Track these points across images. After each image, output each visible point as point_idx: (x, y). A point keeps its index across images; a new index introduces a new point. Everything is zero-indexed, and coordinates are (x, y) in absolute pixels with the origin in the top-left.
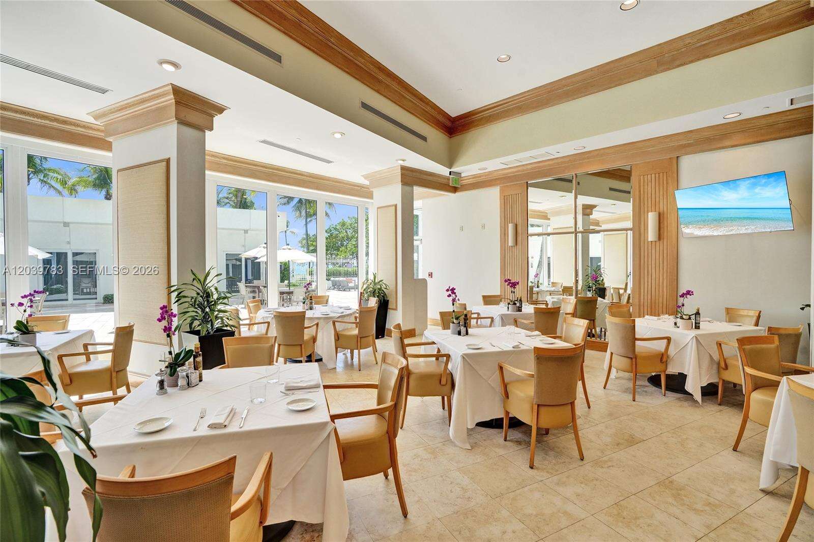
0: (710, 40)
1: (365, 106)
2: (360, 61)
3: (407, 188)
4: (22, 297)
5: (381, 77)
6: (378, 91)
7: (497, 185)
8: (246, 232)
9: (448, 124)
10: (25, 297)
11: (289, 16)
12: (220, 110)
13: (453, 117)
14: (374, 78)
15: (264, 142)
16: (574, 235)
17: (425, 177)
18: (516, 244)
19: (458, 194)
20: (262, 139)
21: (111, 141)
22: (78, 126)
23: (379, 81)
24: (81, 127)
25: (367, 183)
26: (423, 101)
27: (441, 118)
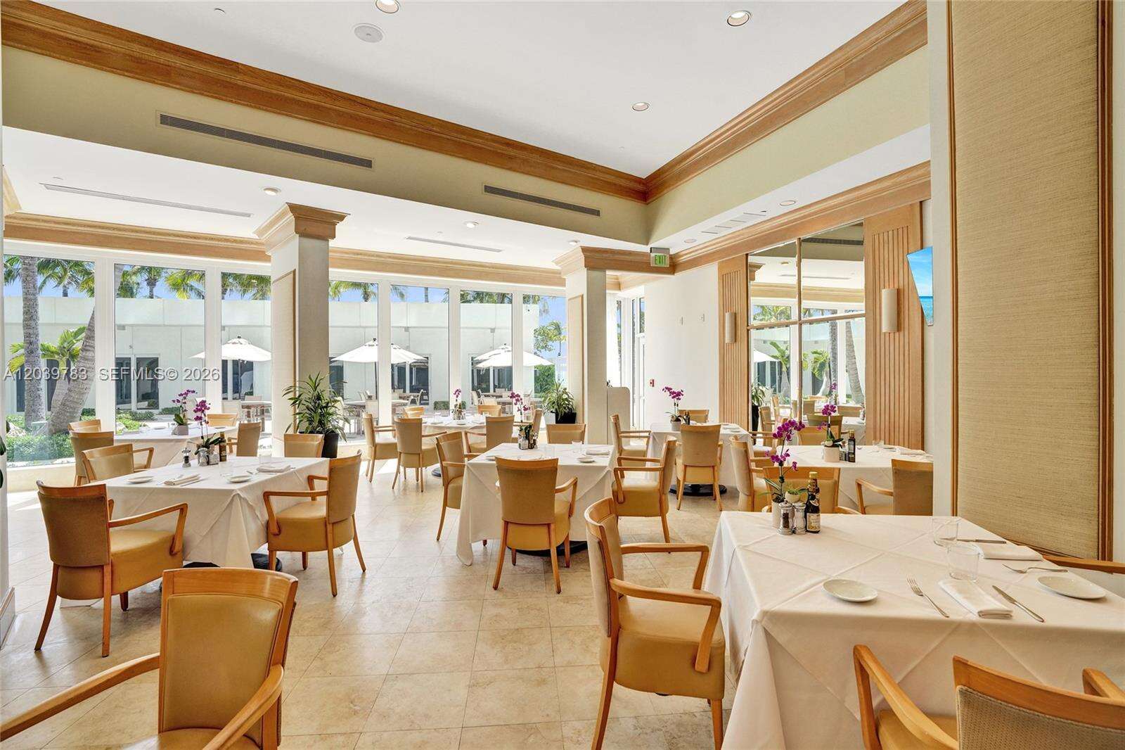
0: (904, 29)
1: (489, 189)
2: (478, 142)
3: (596, 274)
4: (180, 395)
5: (512, 152)
6: (510, 169)
7: (713, 260)
8: (493, 330)
9: (640, 187)
10: (181, 395)
11: (377, 119)
12: (341, 217)
13: (644, 178)
14: (502, 155)
15: (410, 238)
16: (797, 326)
17: (622, 257)
18: (736, 341)
19: (678, 275)
20: (407, 236)
21: (270, 254)
22: (252, 243)
23: (511, 158)
24: (255, 244)
25: (557, 268)
26: (588, 168)
27: (623, 182)
